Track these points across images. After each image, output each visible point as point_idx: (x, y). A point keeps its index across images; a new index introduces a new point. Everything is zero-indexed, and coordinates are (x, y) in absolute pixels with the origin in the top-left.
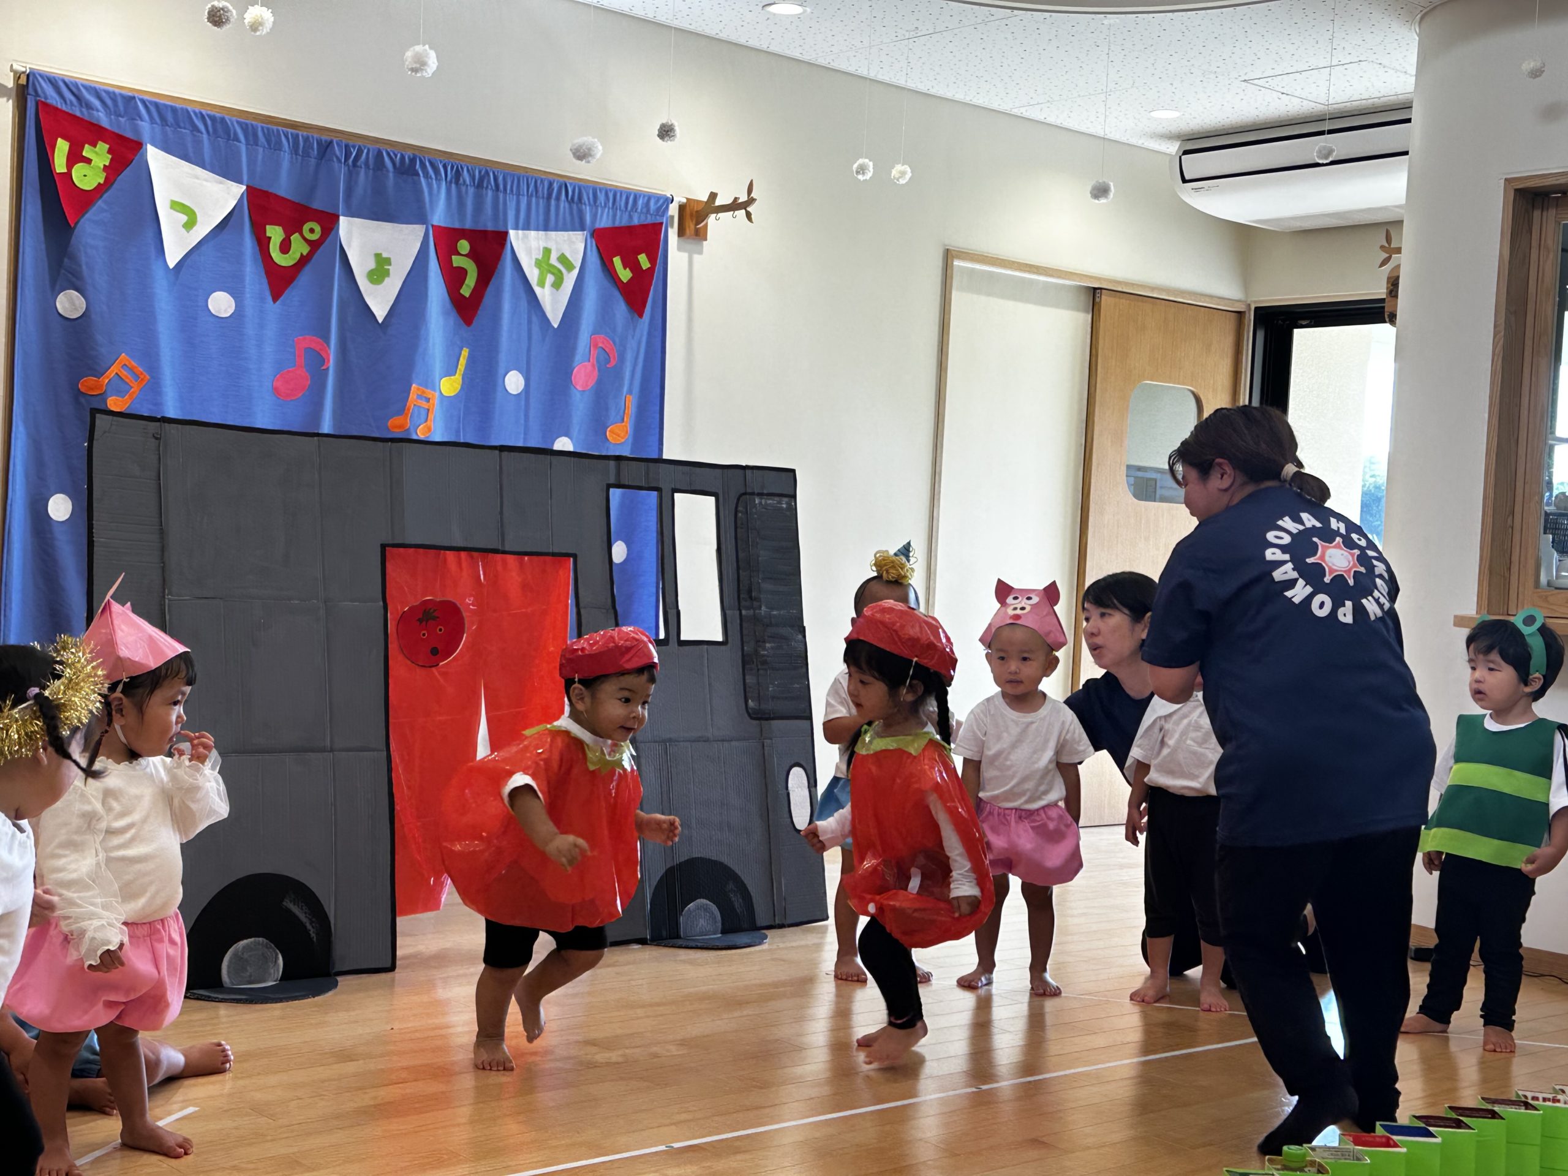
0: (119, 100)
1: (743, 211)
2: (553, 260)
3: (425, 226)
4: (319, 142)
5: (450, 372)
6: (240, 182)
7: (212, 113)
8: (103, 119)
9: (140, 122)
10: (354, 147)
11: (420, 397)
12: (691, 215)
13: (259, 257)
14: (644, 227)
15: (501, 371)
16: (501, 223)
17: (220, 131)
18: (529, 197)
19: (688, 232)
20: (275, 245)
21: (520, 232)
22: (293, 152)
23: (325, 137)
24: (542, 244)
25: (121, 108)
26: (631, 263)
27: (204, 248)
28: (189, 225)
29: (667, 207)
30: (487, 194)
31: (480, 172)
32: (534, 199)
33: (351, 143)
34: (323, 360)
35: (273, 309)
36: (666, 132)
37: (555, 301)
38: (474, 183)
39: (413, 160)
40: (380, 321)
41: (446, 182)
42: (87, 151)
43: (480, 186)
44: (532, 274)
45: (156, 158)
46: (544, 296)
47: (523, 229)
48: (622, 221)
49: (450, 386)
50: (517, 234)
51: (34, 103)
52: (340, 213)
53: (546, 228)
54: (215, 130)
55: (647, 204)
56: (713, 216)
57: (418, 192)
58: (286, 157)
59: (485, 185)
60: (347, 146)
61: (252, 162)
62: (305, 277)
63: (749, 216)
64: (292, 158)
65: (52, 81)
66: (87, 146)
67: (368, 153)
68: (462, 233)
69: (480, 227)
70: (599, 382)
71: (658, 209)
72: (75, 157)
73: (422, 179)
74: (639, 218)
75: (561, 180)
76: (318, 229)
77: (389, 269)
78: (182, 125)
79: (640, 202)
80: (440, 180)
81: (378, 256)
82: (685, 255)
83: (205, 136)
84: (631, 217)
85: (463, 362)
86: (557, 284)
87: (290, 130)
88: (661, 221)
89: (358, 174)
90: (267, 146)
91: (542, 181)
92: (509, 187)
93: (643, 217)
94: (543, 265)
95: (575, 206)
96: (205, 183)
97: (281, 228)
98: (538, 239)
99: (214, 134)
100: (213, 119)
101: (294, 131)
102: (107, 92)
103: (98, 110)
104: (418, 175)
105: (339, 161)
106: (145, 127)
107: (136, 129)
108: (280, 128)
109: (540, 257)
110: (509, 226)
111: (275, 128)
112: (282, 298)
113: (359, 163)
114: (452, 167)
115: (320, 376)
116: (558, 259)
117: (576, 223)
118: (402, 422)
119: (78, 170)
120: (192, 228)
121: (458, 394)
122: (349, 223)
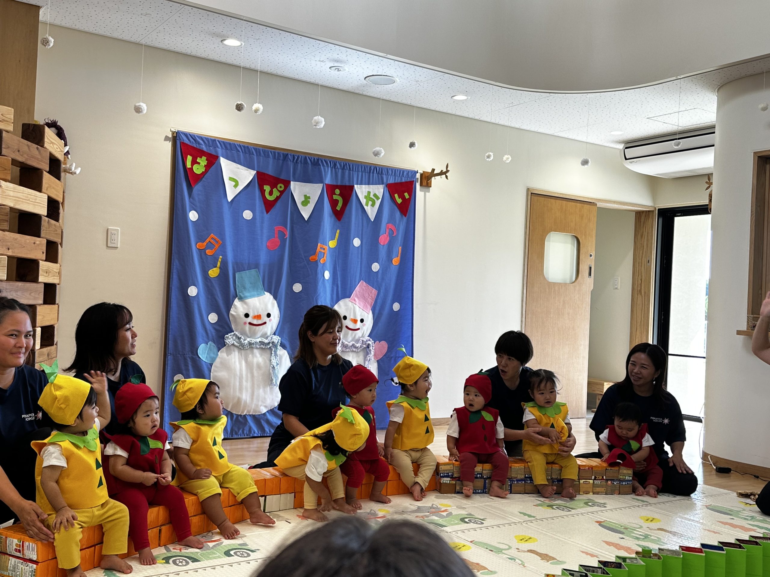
0: (210, 140)
1: (444, 176)
2: (372, 196)
3: (323, 184)
4: (283, 154)
5: (333, 239)
6: (254, 170)
7: (244, 145)
8: (204, 148)
9: (217, 149)
10: (296, 156)
11: (321, 248)
12: (425, 177)
13: (261, 197)
14: (406, 182)
15: (352, 238)
16: (351, 182)
17: (247, 151)
18: (362, 172)
19: (424, 184)
20: (267, 192)
21: (359, 186)
22: (274, 158)
23: (286, 152)
24: (367, 190)
25: (211, 143)
26: (402, 196)
27: (241, 194)
28: (236, 186)
29: (416, 175)
30: (346, 172)
31: (343, 163)
32: (364, 173)
33: (295, 154)
34: (285, 235)
35: (266, 216)
36: (412, 145)
37: (372, 211)
38: (341, 167)
39: (318, 160)
40: (306, 220)
41: (331, 168)
42: (199, 160)
43: (343, 169)
44: (363, 201)
45: (223, 161)
46: (368, 210)
47: (360, 185)
48: (398, 180)
49: (332, 244)
50: (357, 186)
51: (179, 143)
52: (291, 180)
53: (369, 184)
54: (245, 150)
55: (408, 174)
56: (433, 178)
57: (320, 172)
58: (271, 160)
59: (346, 168)
60: (293, 156)
61: (258, 162)
62: (278, 204)
63: (447, 177)
64: (273, 160)
65: (186, 134)
66: (198, 158)
67: (301, 158)
68: (337, 187)
69: (344, 184)
70: (390, 241)
71: (412, 176)
72: (194, 162)
73: (322, 167)
74: (405, 179)
75: (374, 165)
76: (283, 186)
77: (309, 201)
78: (233, 149)
79: (405, 174)
80: (329, 167)
81: (305, 196)
82: (423, 193)
83: (241, 153)
84: (401, 179)
85: (337, 235)
86: (373, 205)
87: (272, 150)
88: (413, 180)
89: (298, 166)
90: (264, 157)
91: (367, 166)
92: (354, 170)
93: (406, 179)
94: (367, 197)
95: (380, 175)
96: (242, 171)
97: (269, 186)
98: (365, 188)
99: (246, 153)
100: (244, 147)
101: (274, 151)
102: (206, 138)
103: (202, 145)
104: (320, 165)
105: (291, 161)
106: (220, 151)
107: (216, 152)
108: (269, 150)
109: (366, 195)
110: (355, 182)
111: (267, 149)
112: (270, 212)
113: (298, 162)
114: (333, 162)
115: (284, 241)
116: (373, 195)
117: (380, 182)
118: (315, 257)
119: (195, 167)
120: (237, 187)
121: (335, 248)
122: (295, 184)
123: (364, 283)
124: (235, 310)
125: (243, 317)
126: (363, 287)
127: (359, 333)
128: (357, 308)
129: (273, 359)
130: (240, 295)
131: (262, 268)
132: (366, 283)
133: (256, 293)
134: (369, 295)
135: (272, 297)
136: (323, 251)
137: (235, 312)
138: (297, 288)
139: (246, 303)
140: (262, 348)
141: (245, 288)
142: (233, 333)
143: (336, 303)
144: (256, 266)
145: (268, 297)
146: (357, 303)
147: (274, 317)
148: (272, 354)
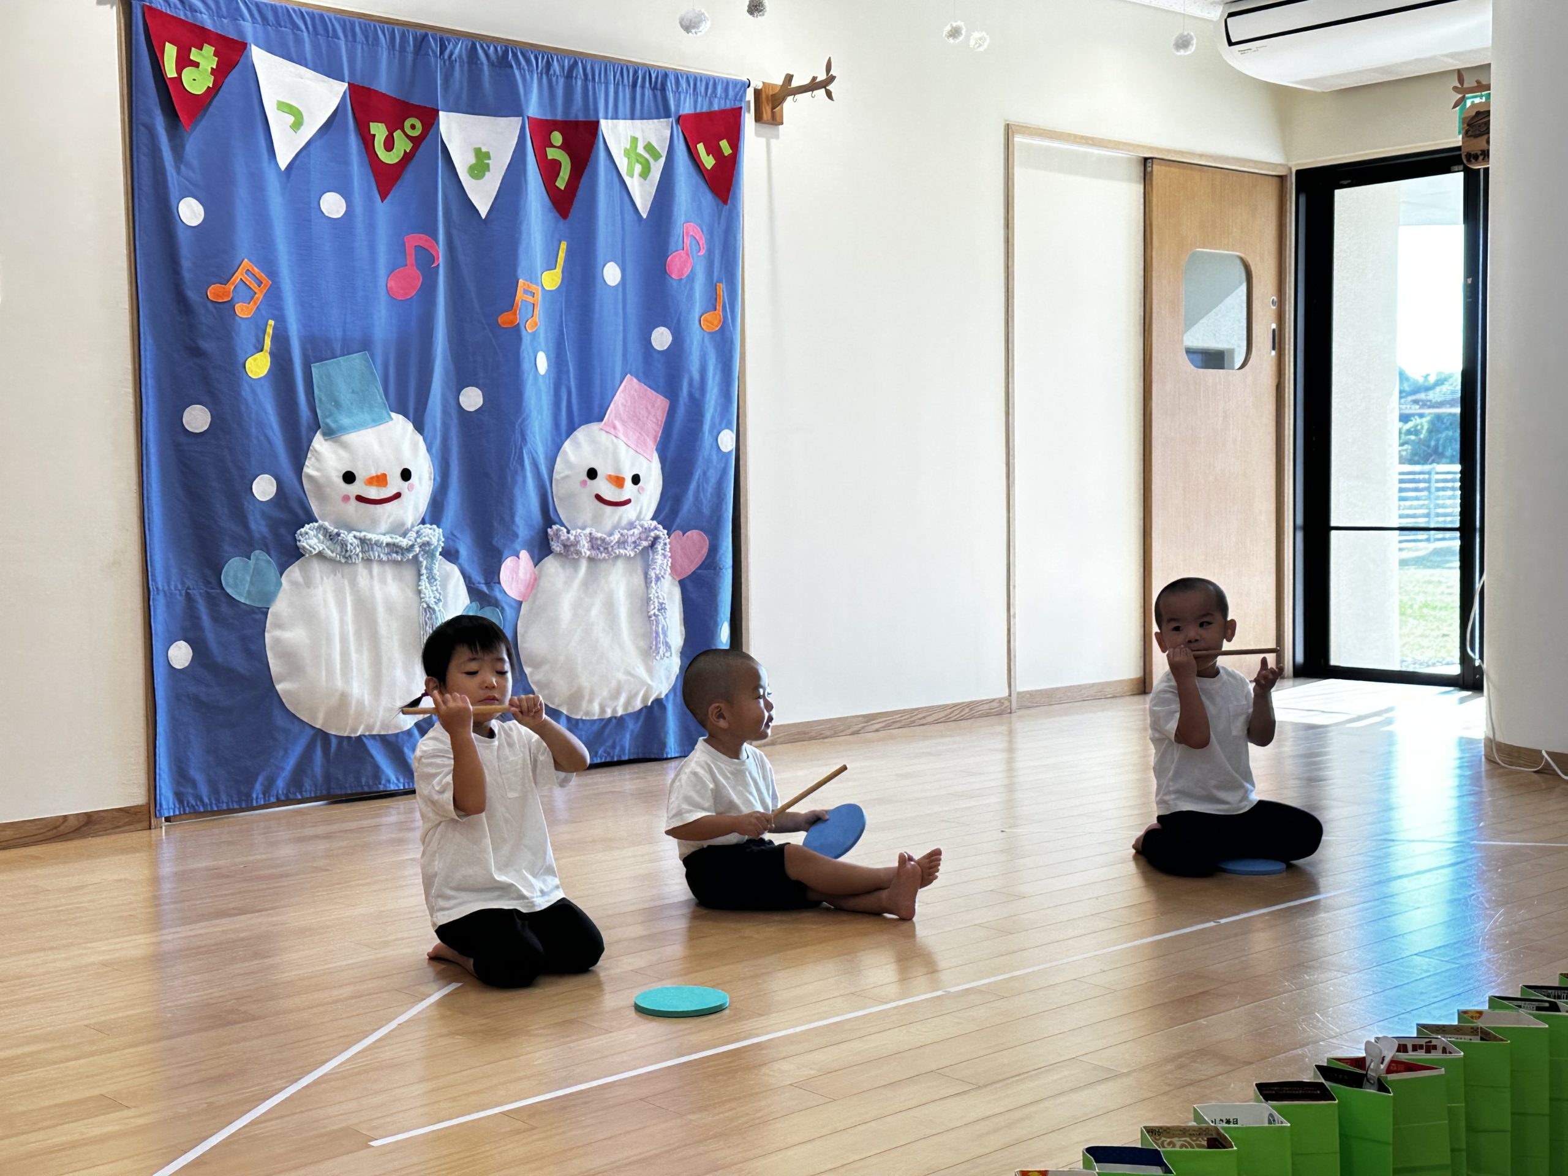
1: (823, 90)
2: (640, 149)
3: (521, 118)
4: (415, 39)
5: (551, 267)
6: (343, 81)
7: (311, 13)
8: (207, 21)
9: (242, 22)
10: (448, 42)
12: (767, 97)
13: (365, 155)
14: (723, 112)
15: (599, 262)
16: (592, 112)
17: (320, 30)
18: (616, 85)
19: (764, 117)
20: (380, 142)
21: (610, 121)
22: (391, 47)
23: (420, 32)
24: (630, 133)
25: (223, 8)
26: (713, 150)
27: (312, 147)
28: (297, 125)
29: (745, 91)
30: (576, 83)
31: (569, 63)
32: (621, 87)
33: (445, 38)
34: (433, 259)
35: (383, 209)
37: (643, 191)
38: (564, 73)
39: (506, 54)
40: (483, 216)
41: (537, 73)
42: (195, 55)
43: (569, 76)
44: (622, 163)
45: (260, 58)
46: (633, 185)
47: (612, 119)
48: (703, 107)
49: (551, 280)
50: (607, 123)
51: (138, 7)
52: (439, 108)
53: (632, 118)
54: (315, 27)
55: (726, 90)
56: (790, 99)
57: (513, 82)
58: (384, 53)
59: (574, 75)
60: (441, 39)
61: (352, 59)
62: (409, 175)
63: (829, 95)
64: (389, 53)
66: (193, 49)
67: (461, 47)
68: (554, 125)
69: (572, 118)
71: (737, 94)
72: (183, 61)
74: (719, 103)
75: (645, 68)
76: (418, 125)
77: (488, 165)
78: (282, 23)
79: (719, 88)
80: (531, 72)
81: (478, 152)
82: (763, 141)
83: (305, 34)
84: (711, 103)
85: (562, 253)
86: (645, 174)
87: (386, 26)
88: (739, 106)
89: (453, 68)
90: (365, 42)
91: (627, 71)
92: (596, 78)
93: (723, 102)
94: (631, 153)
95: (659, 93)
96: (308, 82)
97: (383, 124)
98: (626, 128)
99: (316, 33)
100: (312, 17)
101: (390, 26)
103: (201, 13)
104: (511, 66)
105: (436, 56)
106: (249, 29)
107: (240, 32)
108: (377, 25)
109: (628, 147)
110: (601, 113)
111: (371, 24)
112: (389, 198)
113: (453, 57)
114: (543, 57)
115: (430, 276)
116: (645, 148)
117: (662, 111)
118: (511, 317)
119: (188, 74)
120: (299, 129)
121: (559, 287)
122: (448, 117)
123: (635, 380)
124: (317, 465)
125: (341, 481)
126: (633, 392)
127: (628, 513)
128: (622, 448)
129: (426, 588)
130: (327, 424)
131: (379, 350)
132: (639, 380)
133: (368, 417)
134: (649, 413)
135: (410, 426)
136: (530, 299)
137: (318, 470)
138: (472, 399)
139: (344, 446)
140: (395, 562)
141: (338, 405)
142: (316, 524)
143: (568, 435)
144: (366, 345)
145: (400, 426)
146: (620, 435)
147: (420, 480)
148: (420, 575)
